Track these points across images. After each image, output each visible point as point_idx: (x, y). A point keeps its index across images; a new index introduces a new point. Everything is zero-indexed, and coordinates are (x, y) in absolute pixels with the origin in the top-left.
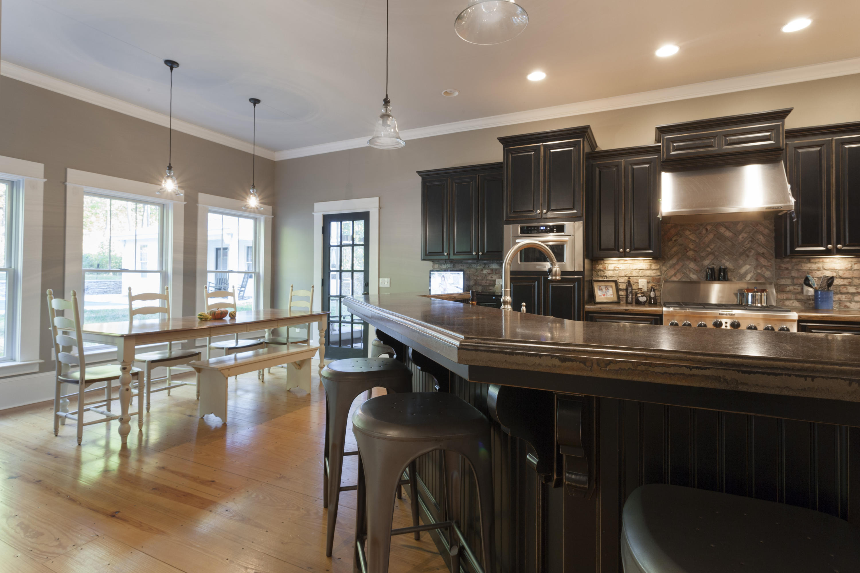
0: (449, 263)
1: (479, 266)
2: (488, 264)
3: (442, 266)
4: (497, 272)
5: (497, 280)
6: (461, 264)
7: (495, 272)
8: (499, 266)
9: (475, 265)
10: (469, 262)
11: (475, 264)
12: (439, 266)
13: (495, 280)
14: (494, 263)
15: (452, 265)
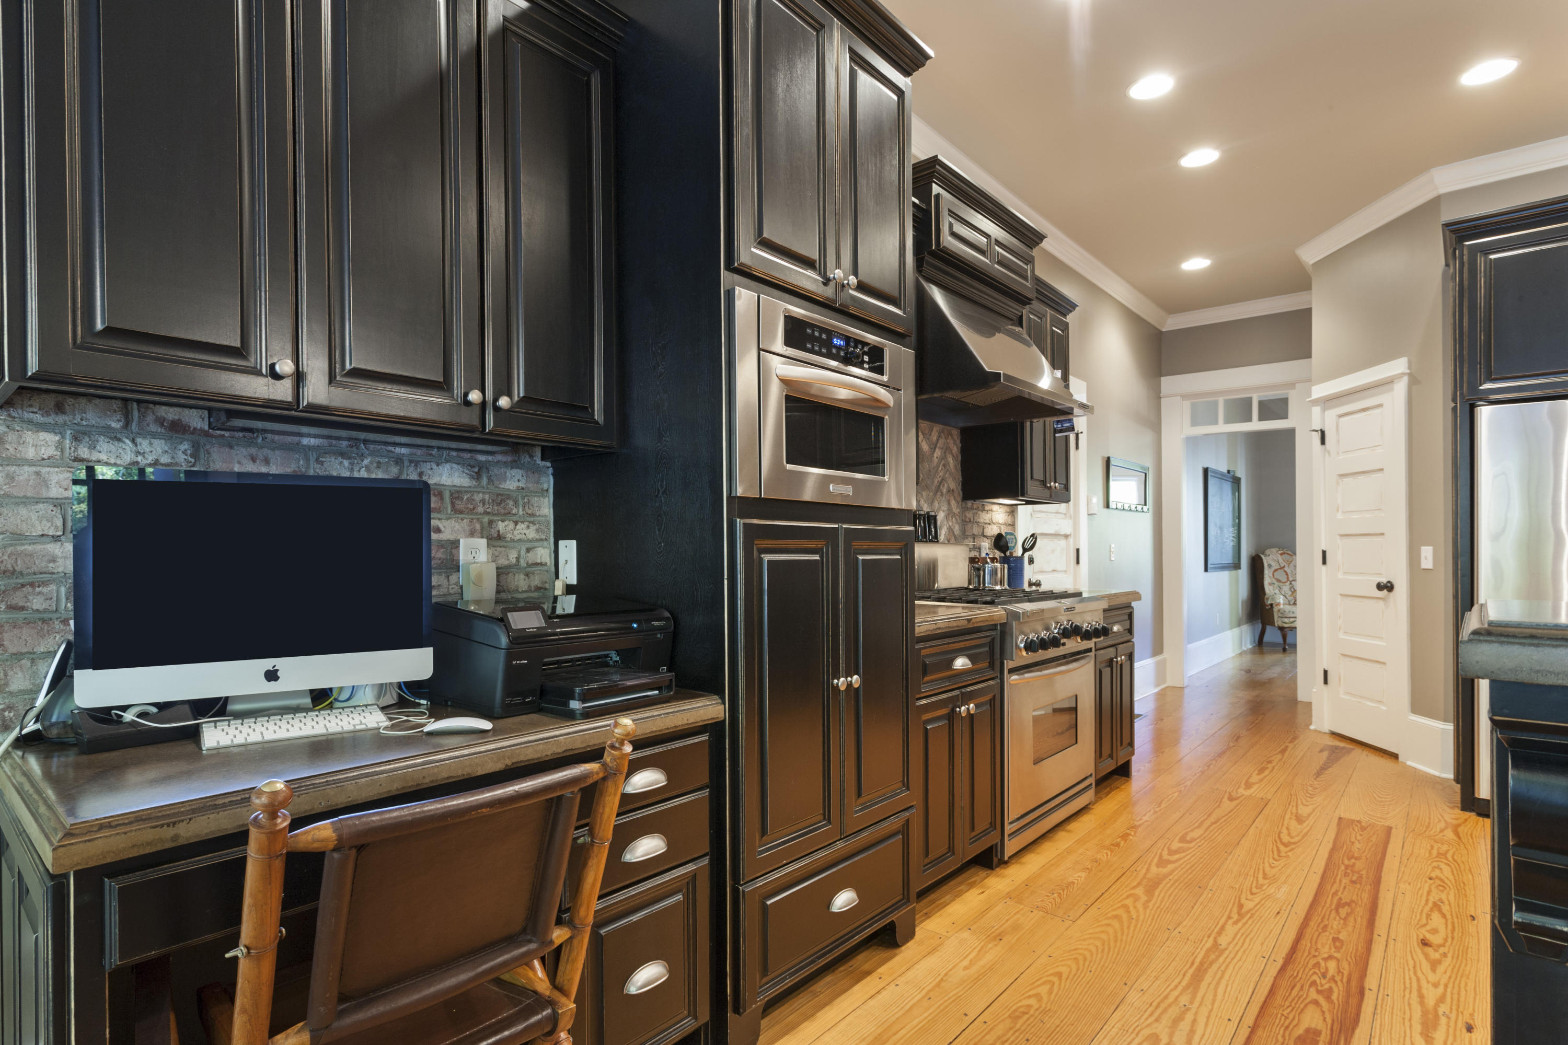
0: (154, 436)
1: (368, 469)
2: (416, 464)
3: (92, 447)
4: (460, 505)
5: (461, 541)
6: (253, 451)
7: (453, 504)
8: (472, 477)
9: (346, 463)
10: (305, 441)
11: (343, 455)
12: (60, 446)
13: (455, 544)
14: (447, 461)
15: (185, 446)
